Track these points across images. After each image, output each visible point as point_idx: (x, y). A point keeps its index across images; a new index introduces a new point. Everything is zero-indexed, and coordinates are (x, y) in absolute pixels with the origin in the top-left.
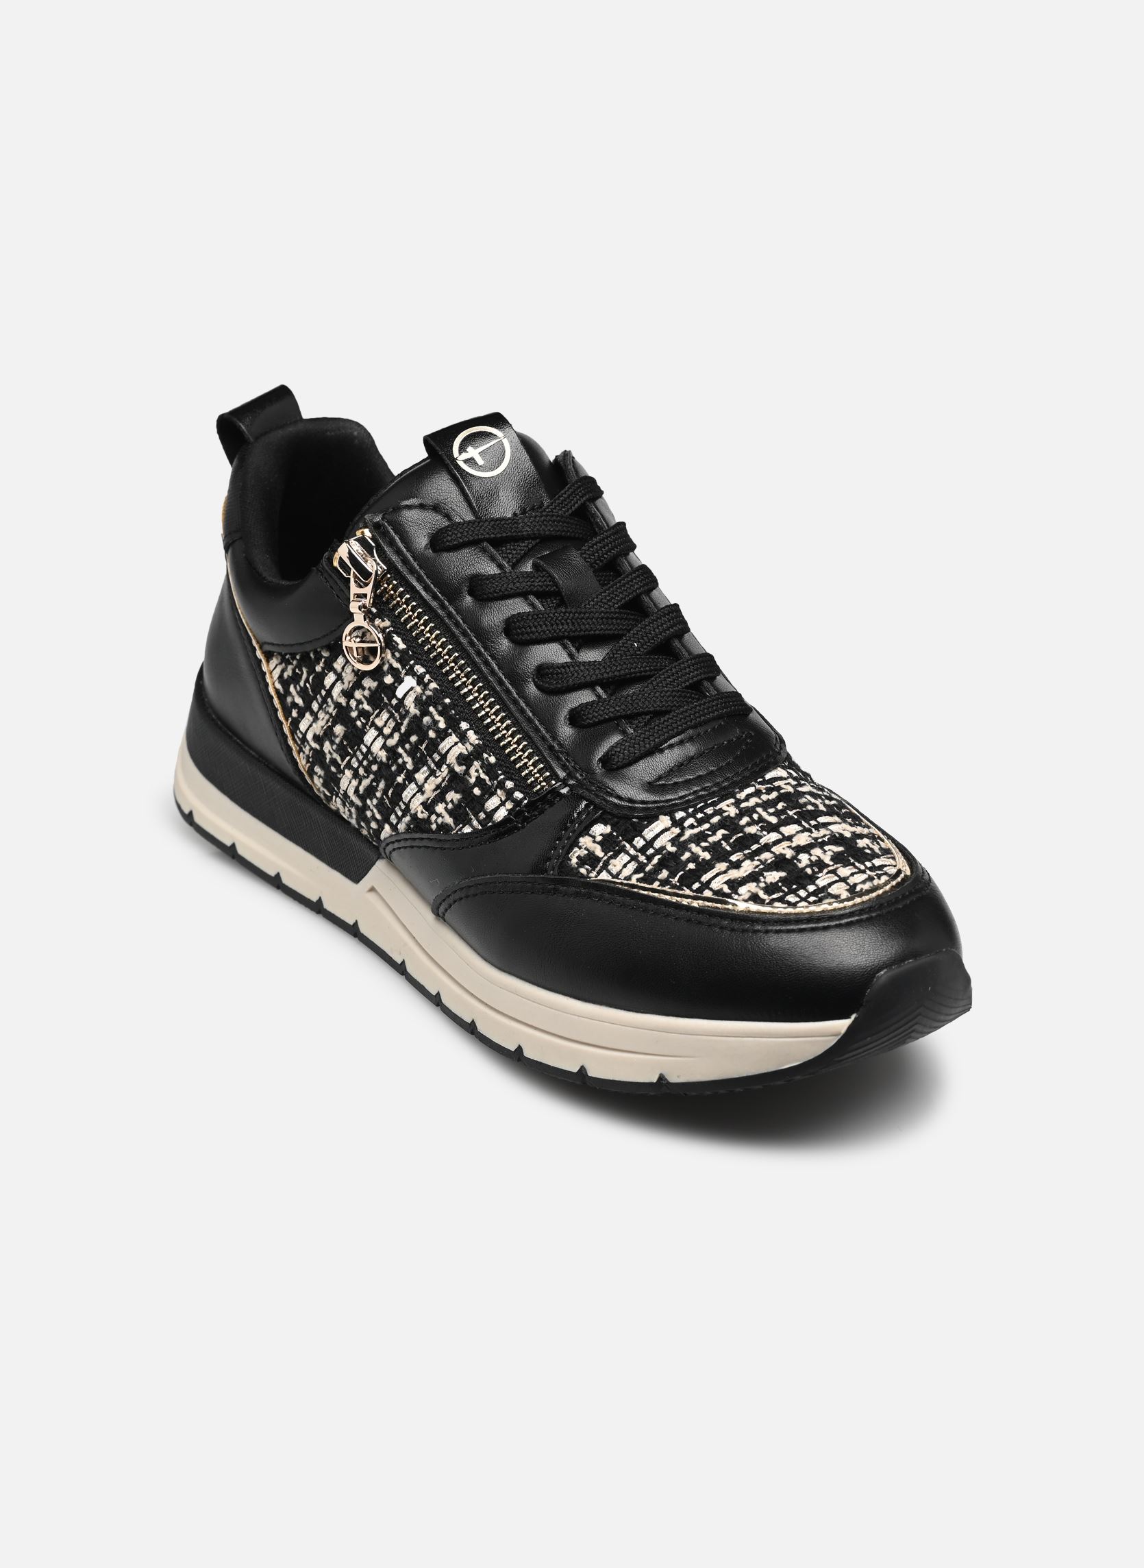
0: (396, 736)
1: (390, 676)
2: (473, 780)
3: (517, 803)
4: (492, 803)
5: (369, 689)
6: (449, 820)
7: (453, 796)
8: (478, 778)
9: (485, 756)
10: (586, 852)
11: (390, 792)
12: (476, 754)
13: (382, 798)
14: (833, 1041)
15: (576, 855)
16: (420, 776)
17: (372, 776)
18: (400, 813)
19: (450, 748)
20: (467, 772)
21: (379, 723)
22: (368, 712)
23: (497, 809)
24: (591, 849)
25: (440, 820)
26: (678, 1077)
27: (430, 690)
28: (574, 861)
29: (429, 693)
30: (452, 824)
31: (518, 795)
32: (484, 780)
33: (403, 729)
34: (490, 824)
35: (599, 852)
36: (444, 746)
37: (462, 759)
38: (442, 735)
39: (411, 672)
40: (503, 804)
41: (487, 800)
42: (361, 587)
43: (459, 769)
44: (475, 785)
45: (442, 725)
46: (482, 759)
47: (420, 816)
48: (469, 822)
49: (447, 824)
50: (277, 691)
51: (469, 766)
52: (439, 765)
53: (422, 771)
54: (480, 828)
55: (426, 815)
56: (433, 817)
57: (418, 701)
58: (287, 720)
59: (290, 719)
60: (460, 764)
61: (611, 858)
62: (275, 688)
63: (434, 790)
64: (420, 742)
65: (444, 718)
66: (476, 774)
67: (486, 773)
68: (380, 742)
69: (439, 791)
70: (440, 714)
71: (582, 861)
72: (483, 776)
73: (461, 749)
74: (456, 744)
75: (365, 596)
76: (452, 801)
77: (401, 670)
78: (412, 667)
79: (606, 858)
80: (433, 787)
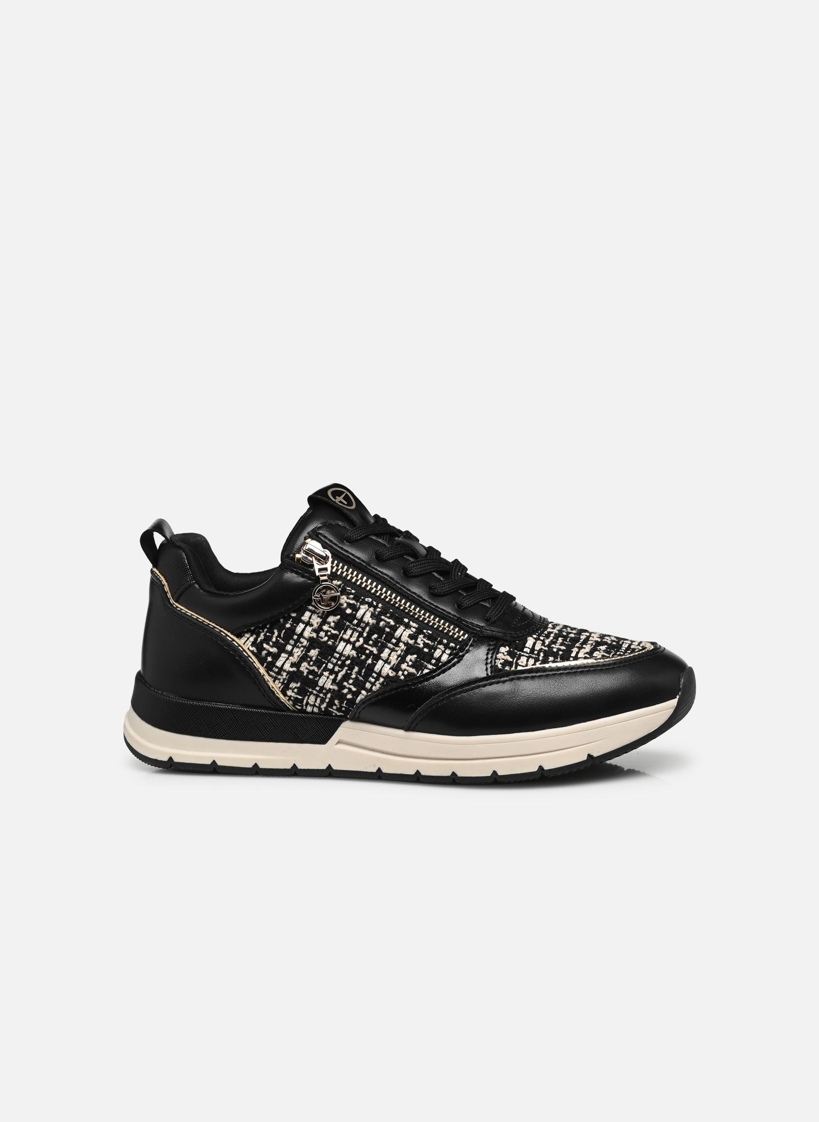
0: (361, 640)
1: (349, 609)
2: (421, 646)
3: (452, 649)
4: (437, 654)
5: (334, 622)
6: (412, 670)
7: (410, 658)
8: (424, 643)
9: (425, 631)
10: (503, 661)
11: (363, 671)
12: (419, 631)
13: (357, 677)
14: (671, 711)
15: (499, 663)
16: (384, 655)
17: (346, 668)
18: (373, 680)
19: (402, 634)
20: (416, 643)
21: (346, 637)
22: (336, 634)
23: (441, 656)
24: (505, 659)
25: (406, 673)
26: (599, 752)
27: (379, 608)
28: (500, 666)
29: (378, 610)
30: (415, 672)
31: (452, 645)
32: (428, 643)
33: (365, 635)
34: (440, 664)
35: (510, 659)
36: (398, 633)
37: (410, 636)
38: (394, 629)
39: (363, 603)
40: (444, 652)
41: (434, 653)
42: (323, 564)
43: (411, 642)
44: (424, 647)
45: (392, 623)
46: (424, 633)
47: (391, 675)
48: (426, 668)
49: (412, 673)
50: (252, 652)
51: (416, 639)
52: (397, 645)
53: (385, 652)
54: (435, 668)
55: (394, 673)
56: (400, 673)
57: (373, 616)
58: (262, 665)
59: (265, 664)
60: (411, 639)
61: (517, 660)
62: (250, 650)
63: (397, 659)
64: (380, 637)
65: (393, 620)
66: (422, 642)
67: (428, 639)
68: (349, 647)
69: (400, 658)
70: (389, 618)
71: (504, 665)
72: (427, 641)
73: (408, 632)
74: (404, 630)
75: (326, 569)
76: (411, 660)
77: (356, 603)
78: (364, 600)
79: (515, 660)
80: (396, 657)
